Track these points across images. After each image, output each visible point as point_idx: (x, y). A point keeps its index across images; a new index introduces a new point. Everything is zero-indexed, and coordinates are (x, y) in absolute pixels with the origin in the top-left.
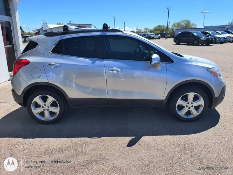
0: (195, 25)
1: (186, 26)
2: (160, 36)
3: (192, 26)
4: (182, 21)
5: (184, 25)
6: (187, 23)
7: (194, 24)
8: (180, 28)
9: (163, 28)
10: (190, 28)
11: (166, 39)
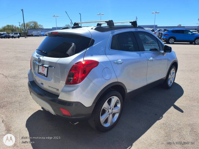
0: (42, 26)
1: (35, 26)
2: (19, 35)
3: (40, 27)
4: (30, 22)
5: (33, 26)
6: (35, 24)
7: (40, 25)
8: (29, 28)
9: (13, 28)
10: (39, 28)
11: (26, 38)
